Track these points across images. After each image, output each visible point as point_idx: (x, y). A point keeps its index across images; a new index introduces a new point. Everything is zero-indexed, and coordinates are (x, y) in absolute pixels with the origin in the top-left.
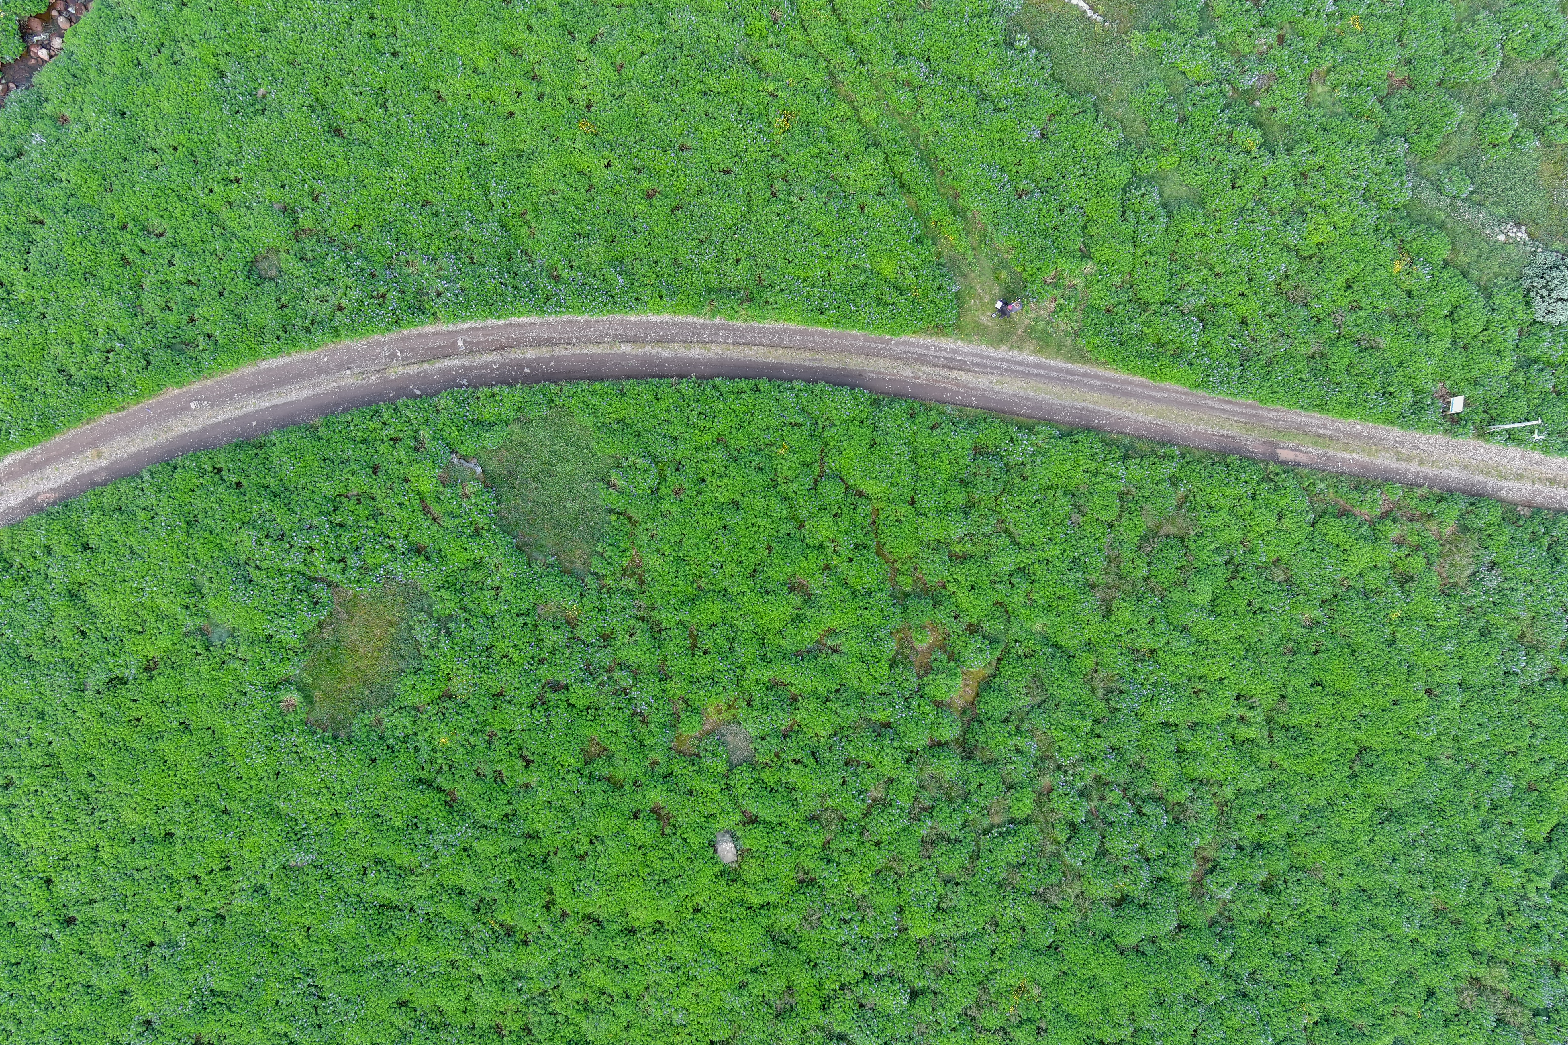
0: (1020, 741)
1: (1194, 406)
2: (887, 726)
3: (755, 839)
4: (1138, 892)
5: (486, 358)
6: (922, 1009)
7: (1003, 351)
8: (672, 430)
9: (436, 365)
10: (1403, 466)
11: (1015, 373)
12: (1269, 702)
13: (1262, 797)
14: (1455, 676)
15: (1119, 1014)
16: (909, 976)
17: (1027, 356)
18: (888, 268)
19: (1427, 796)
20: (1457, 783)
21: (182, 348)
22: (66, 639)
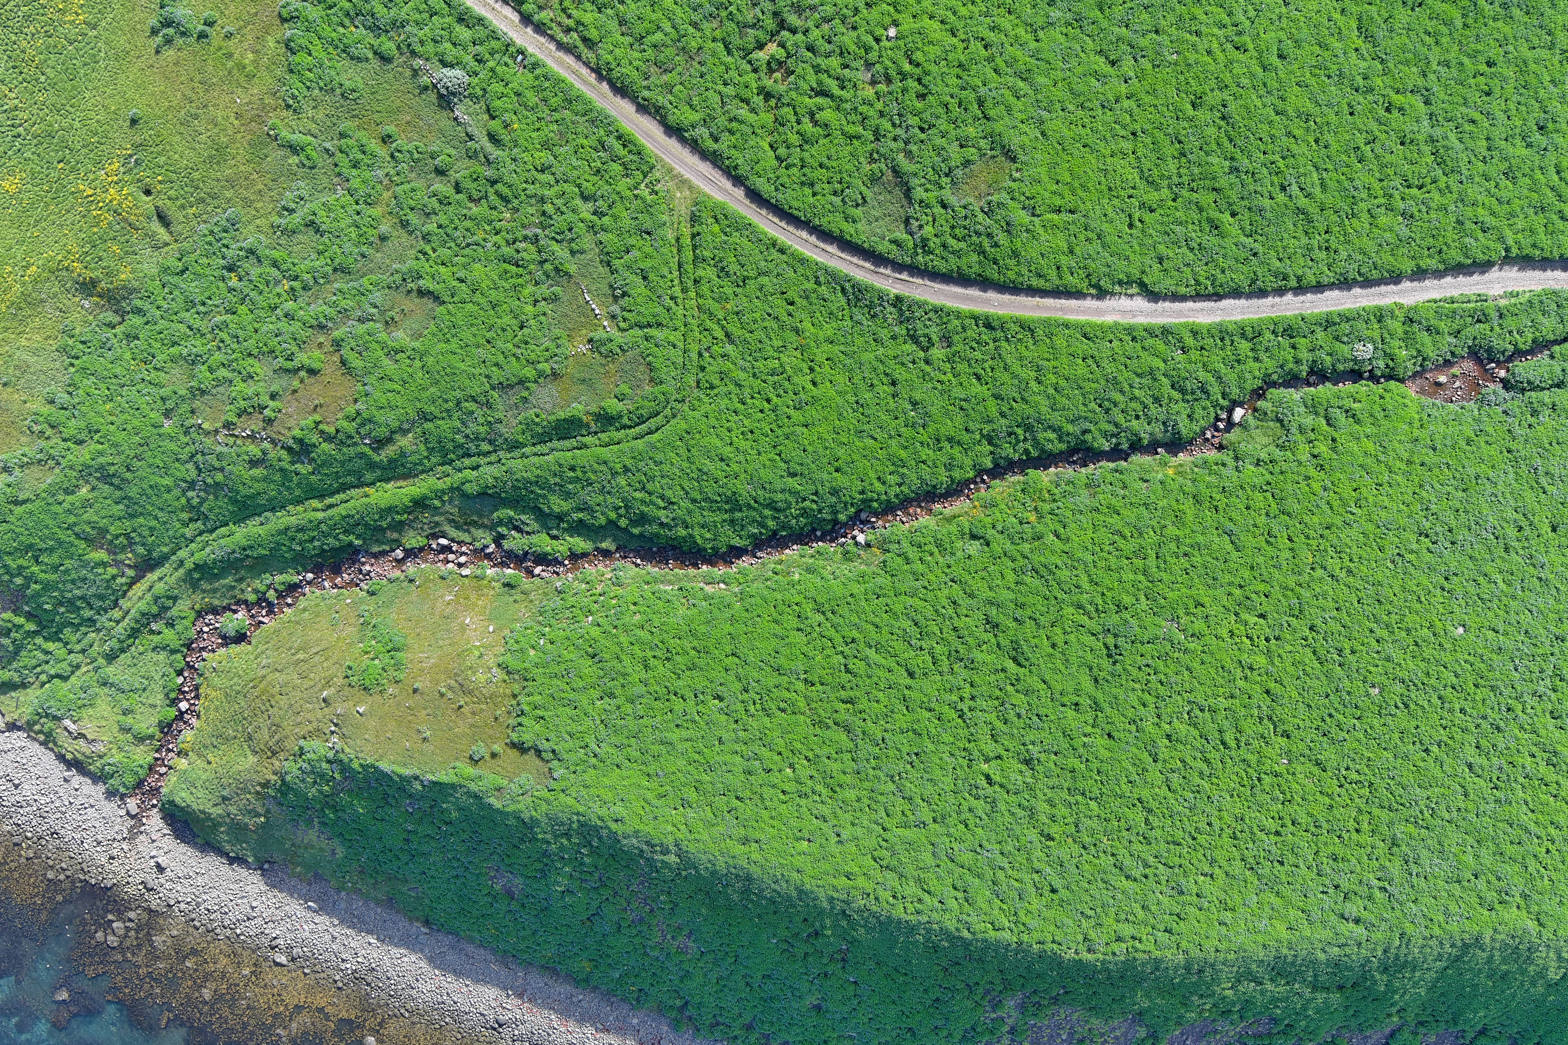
0: (760, 16)
1: (623, 117)
2: (808, 49)
3: (879, 31)
7: (687, 176)
8: (830, 207)
9: (904, 278)
10: (551, 48)
11: (686, 165)
17: (678, 169)
18: (716, 228)
21: (989, 326)
22: (1082, 237)
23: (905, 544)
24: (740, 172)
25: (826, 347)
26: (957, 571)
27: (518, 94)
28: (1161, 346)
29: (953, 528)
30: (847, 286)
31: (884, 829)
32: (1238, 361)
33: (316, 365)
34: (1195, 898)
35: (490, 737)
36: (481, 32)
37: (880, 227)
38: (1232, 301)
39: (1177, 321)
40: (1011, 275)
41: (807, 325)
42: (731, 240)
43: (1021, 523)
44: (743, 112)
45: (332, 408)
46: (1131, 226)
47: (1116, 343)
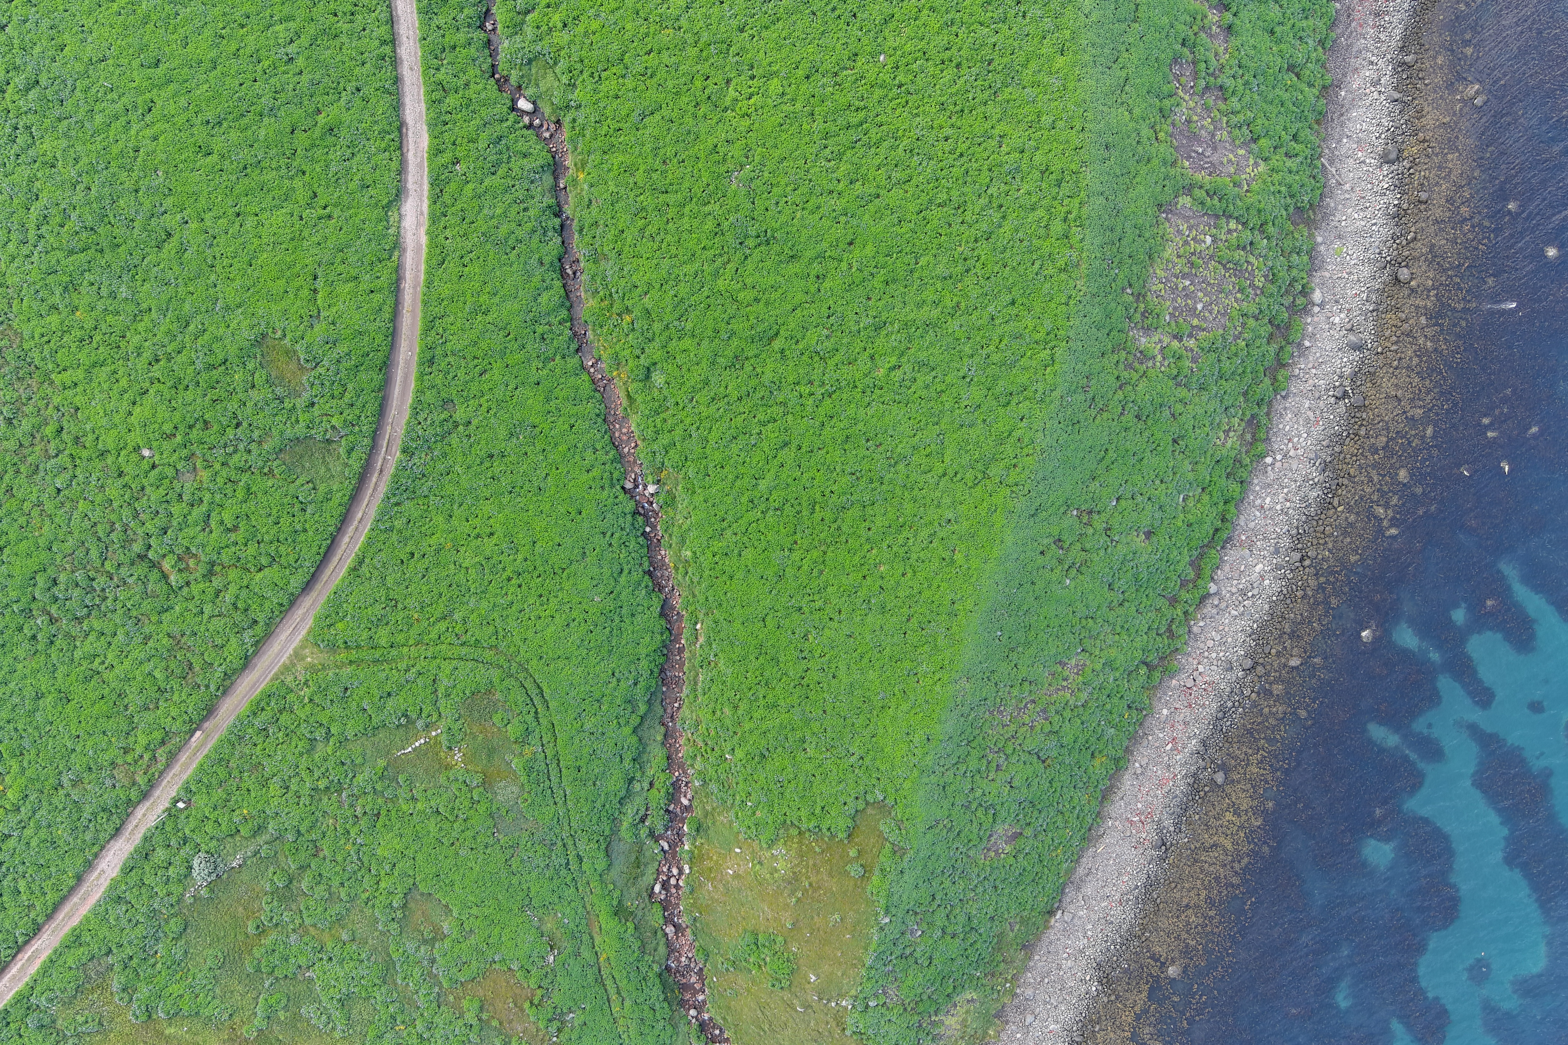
0: (134, 578)
1: (234, 710)
2: (165, 533)
3: (145, 465)
4: (55, 590)
5: (379, 463)
6: (51, 490)
7: (291, 651)
8: (317, 515)
9: (385, 445)
10: (171, 774)
11: (281, 651)
12: (105, 676)
13: (70, 654)
14: (78, 749)
15: (13, 559)
16: (66, 492)
17: (284, 659)
18: (340, 626)
19: (38, 714)
20: (36, 728)
21: (431, 362)
22: (341, 268)
23: (655, 447)
24: (285, 602)
25: (455, 522)
26: (682, 397)
27: (215, 808)
28: (453, 186)
29: (639, 399)
30: (393, 500)
31: (944, 475)
32: (468, 106)
33: (476, 1004)
34: (1025, 155)
35: (841, 857)
36: (158, 839)
37: (336, 468)
38: (407, 112)
39: (426, 169)
40: (379, 339)
41: (433, 541)
42: (350, 611)
43: (633, 330)
44: (229, 597)
45: (518, 991)
46: (330, 217)
47: (448, 233)
